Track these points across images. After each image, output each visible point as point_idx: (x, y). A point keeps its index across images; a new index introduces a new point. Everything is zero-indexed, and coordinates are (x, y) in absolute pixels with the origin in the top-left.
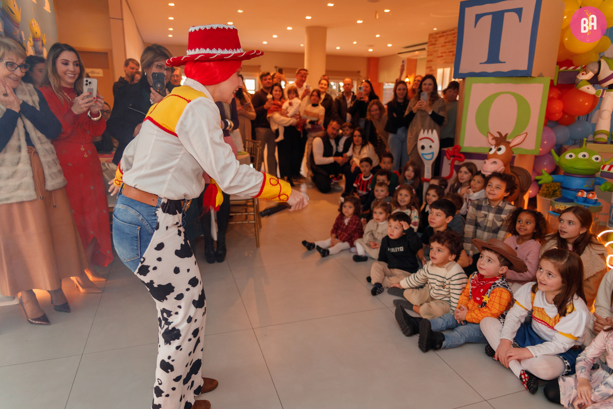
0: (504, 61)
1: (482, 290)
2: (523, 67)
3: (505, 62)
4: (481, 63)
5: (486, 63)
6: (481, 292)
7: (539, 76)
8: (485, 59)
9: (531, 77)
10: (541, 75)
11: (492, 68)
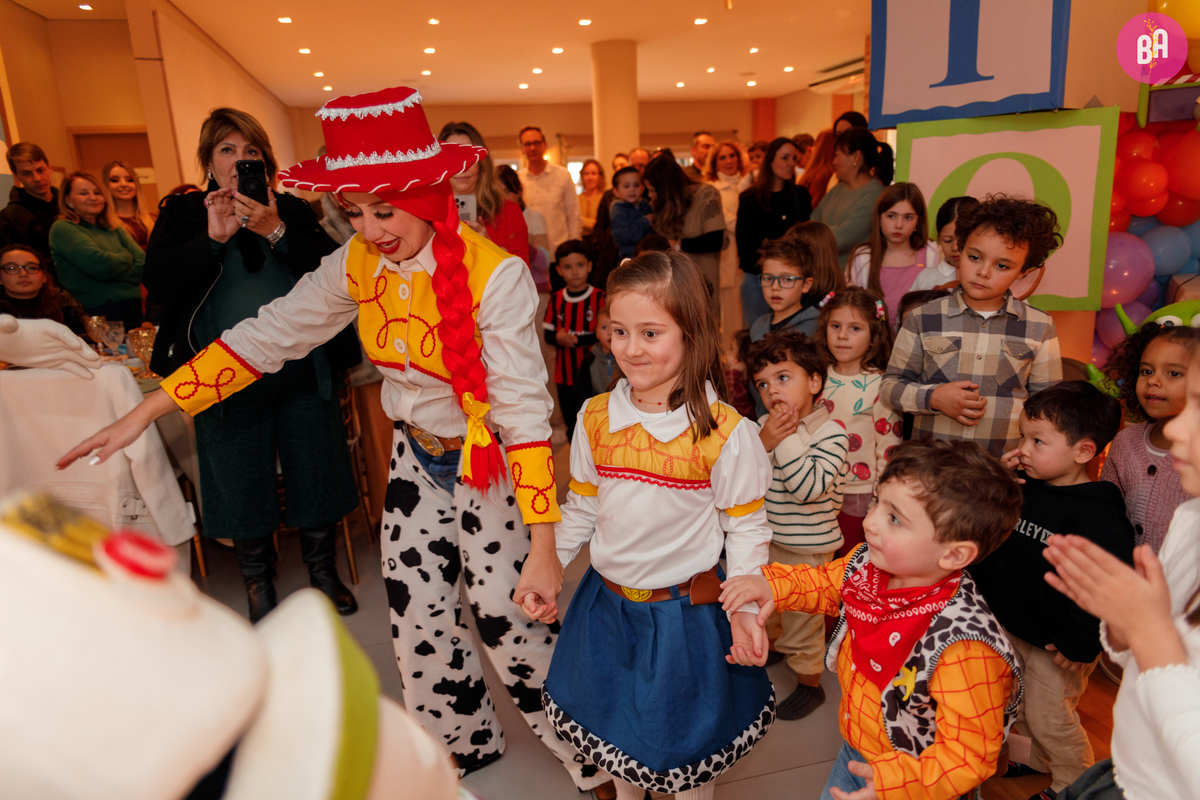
0: (991, 75)
1: (894, 638)
2: (1040, 84)
3: (992, 78)
4: (932, 86)
5: (946, 83)
6: (892, 642)
7: (1086, 107)
8: (943, 75)
9: (1060, 109)
10: (1094, 103)
11: (960, 95)
